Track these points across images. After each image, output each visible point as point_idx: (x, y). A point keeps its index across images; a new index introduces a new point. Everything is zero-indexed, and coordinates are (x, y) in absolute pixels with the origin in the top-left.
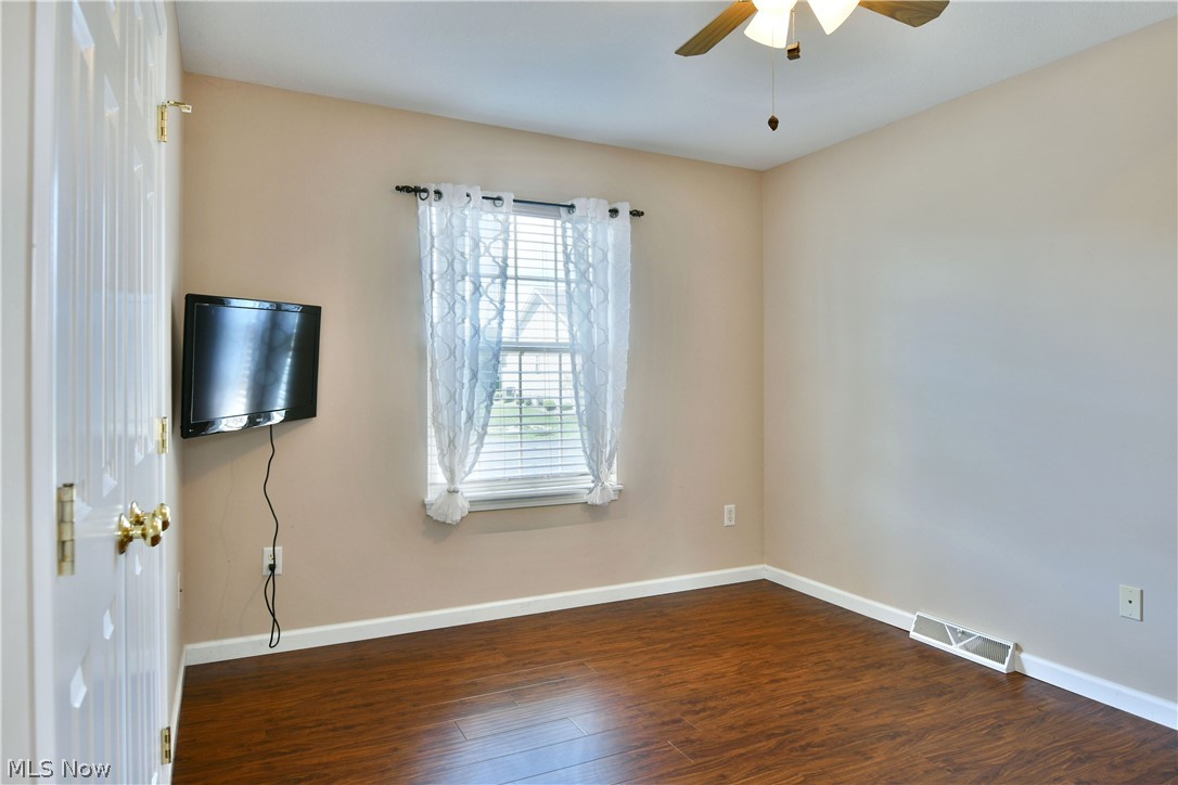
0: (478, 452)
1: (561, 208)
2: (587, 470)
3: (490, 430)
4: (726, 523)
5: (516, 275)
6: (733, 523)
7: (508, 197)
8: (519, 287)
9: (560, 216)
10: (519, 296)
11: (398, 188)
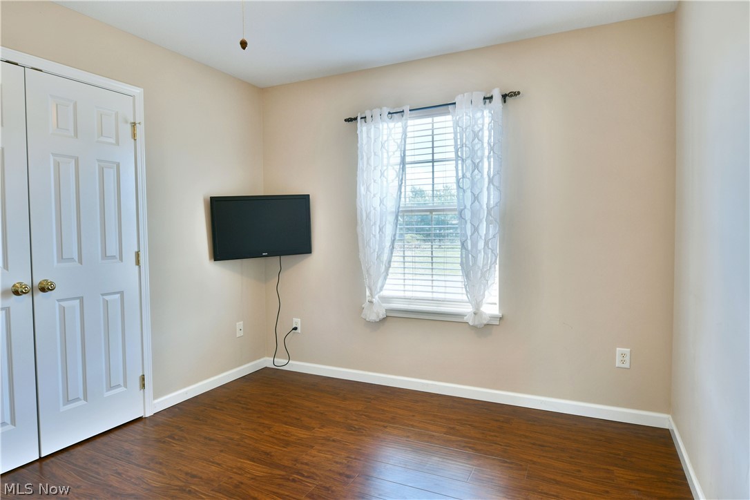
0: (385, 279)
1: (450, 106)
2: (465, 298)
3: (393, 264)
4: (618, 364)
5: (433, 159)
6: (627, 365)
7: (407, 108)
8: (435, 167)
9: (449, 112)
10: (435, 173)
11: (346, 120)
